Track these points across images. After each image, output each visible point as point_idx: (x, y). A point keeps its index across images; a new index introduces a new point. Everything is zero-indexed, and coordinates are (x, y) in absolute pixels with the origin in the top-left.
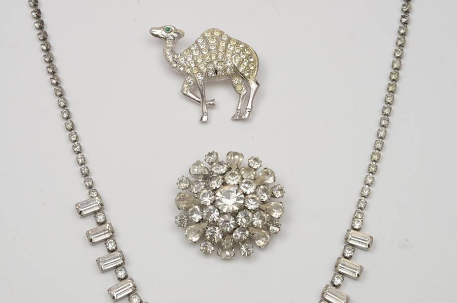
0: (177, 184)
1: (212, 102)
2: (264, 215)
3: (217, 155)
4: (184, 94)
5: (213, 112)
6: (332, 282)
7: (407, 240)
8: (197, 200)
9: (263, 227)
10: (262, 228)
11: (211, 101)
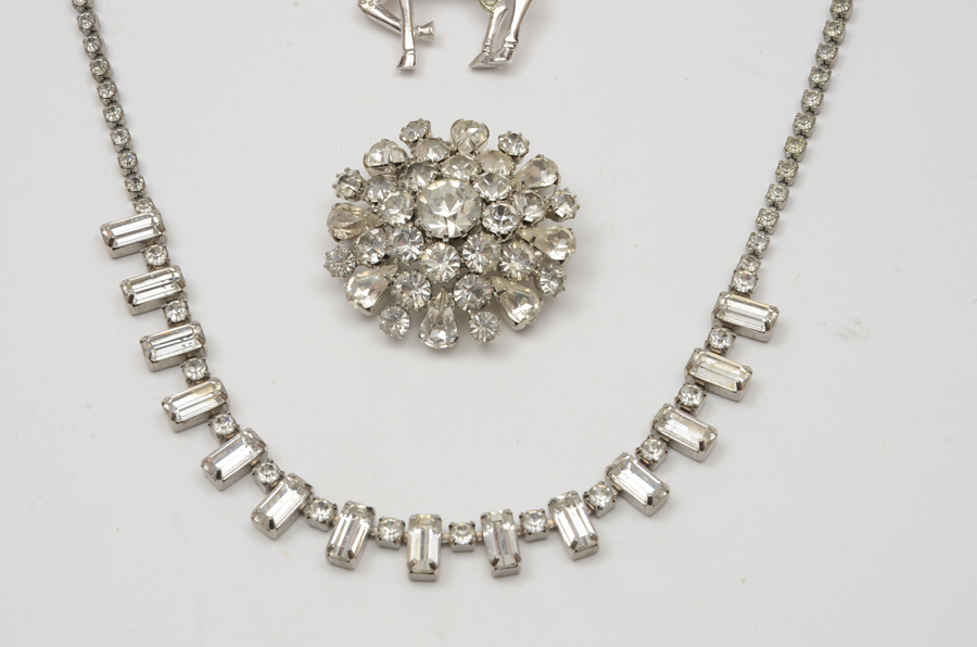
0: (334, 187)
1: (426, 30)
2: (528, 252)
3: (429, 127)
4: (364, 11)
5: (430, 55)
6: (678, 401)
7: (858, 322)
8: (376, 217)
9: (524, 279)
10: (522, 283)
11: (425, 26)
